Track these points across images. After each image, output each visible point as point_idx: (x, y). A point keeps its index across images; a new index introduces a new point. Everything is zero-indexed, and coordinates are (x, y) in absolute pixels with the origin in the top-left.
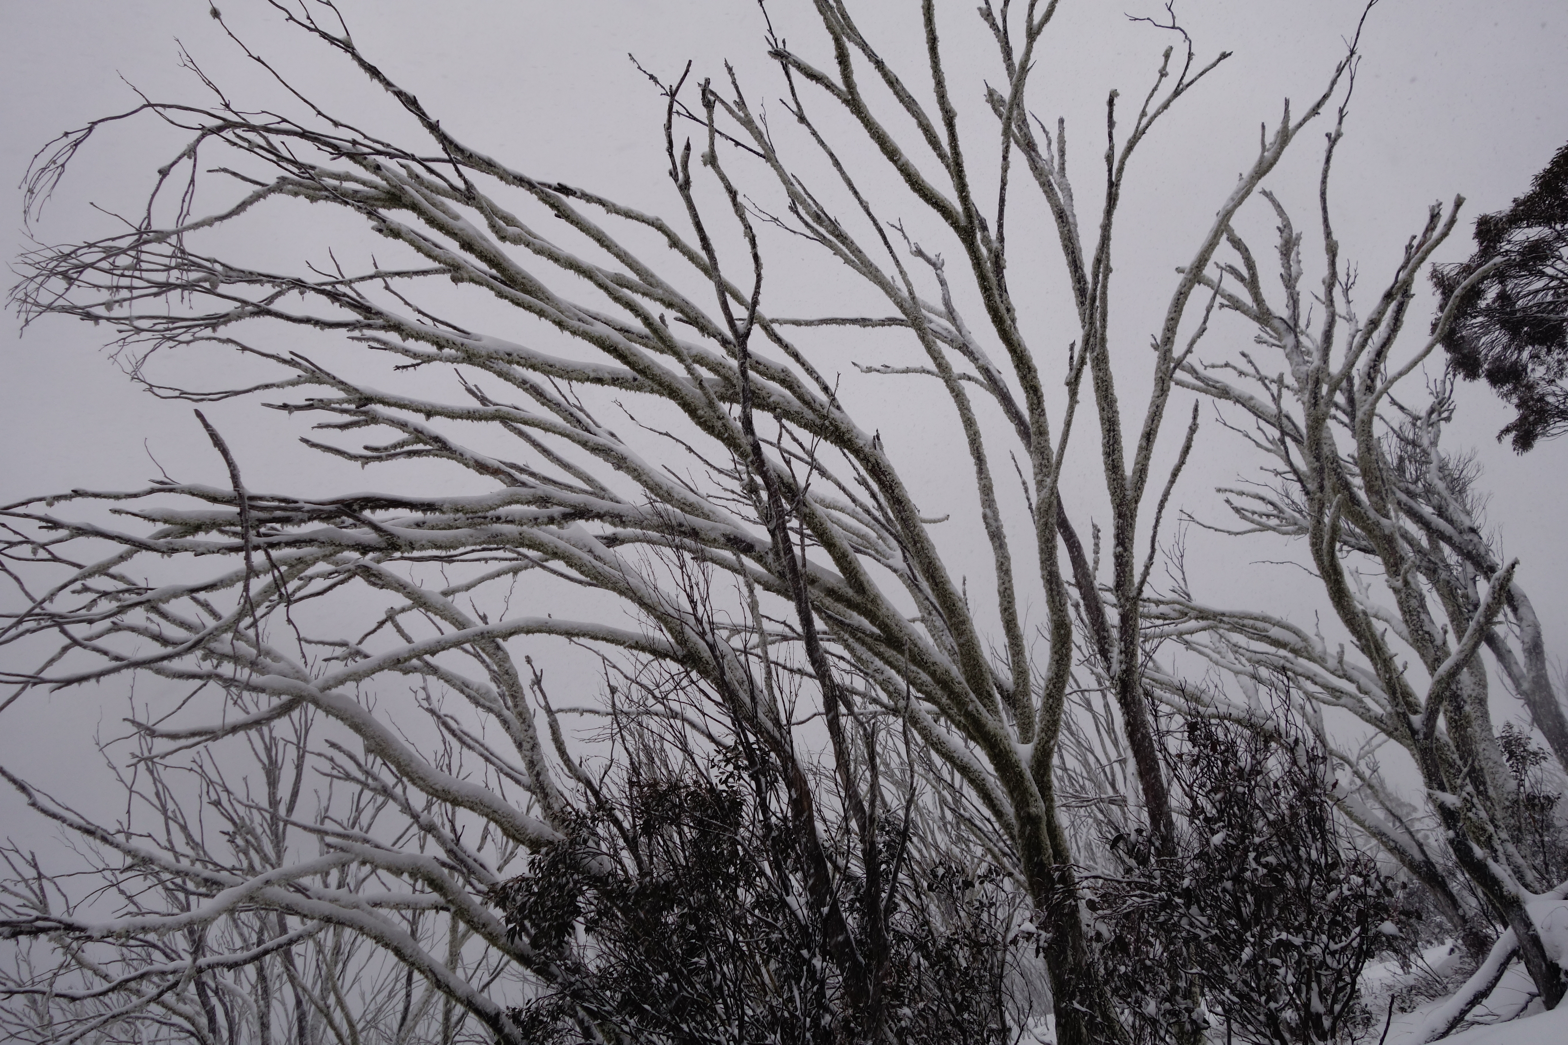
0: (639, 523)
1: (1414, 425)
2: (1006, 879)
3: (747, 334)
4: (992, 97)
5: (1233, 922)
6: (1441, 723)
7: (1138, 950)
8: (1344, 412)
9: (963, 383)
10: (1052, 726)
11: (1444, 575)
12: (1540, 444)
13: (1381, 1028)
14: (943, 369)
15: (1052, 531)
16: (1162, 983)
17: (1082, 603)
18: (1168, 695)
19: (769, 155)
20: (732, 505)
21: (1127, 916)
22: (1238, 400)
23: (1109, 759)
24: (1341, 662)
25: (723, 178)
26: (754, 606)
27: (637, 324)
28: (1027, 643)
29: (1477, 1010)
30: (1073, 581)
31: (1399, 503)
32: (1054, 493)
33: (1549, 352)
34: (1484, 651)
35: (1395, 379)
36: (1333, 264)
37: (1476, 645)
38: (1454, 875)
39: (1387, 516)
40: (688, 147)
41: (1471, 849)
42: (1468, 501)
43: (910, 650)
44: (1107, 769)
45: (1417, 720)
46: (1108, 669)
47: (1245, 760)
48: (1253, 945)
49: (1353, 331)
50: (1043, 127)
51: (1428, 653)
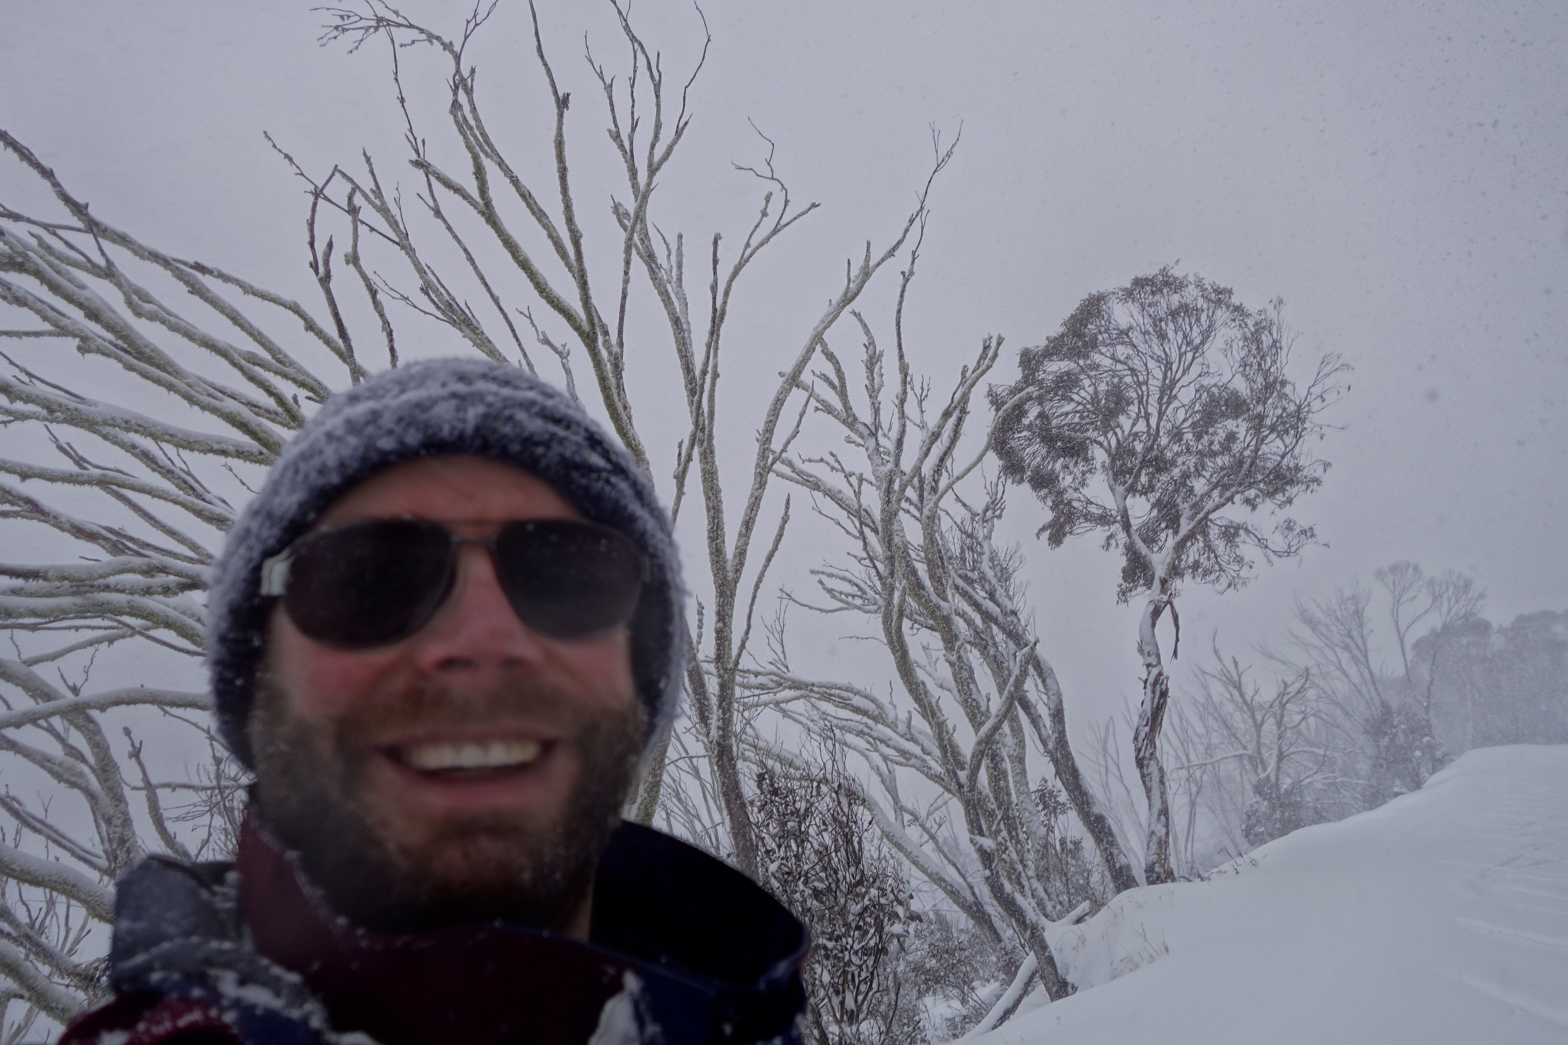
1: (973, 520)
4: (618, 211)
6: (983, 776)
8: (916, 506)
10: (654, 787)
11: (992, 651)
12: (1068, 540)
19: (403, 243)
22: (827, 492)
23: (713, 823)
24: (909, 726)
25: (364, 277)
27: (267, 402)
31: (957, 588)
33: (1075, 465)
35: (959, 477)
36: (904, 382)
39: (945, 599)
40: (330, 245)
41: (1002, 885)
42: (1012, 587)
45: (963, 775)
46: (709, 736)
50: (664, 239)
51: (975, 718)
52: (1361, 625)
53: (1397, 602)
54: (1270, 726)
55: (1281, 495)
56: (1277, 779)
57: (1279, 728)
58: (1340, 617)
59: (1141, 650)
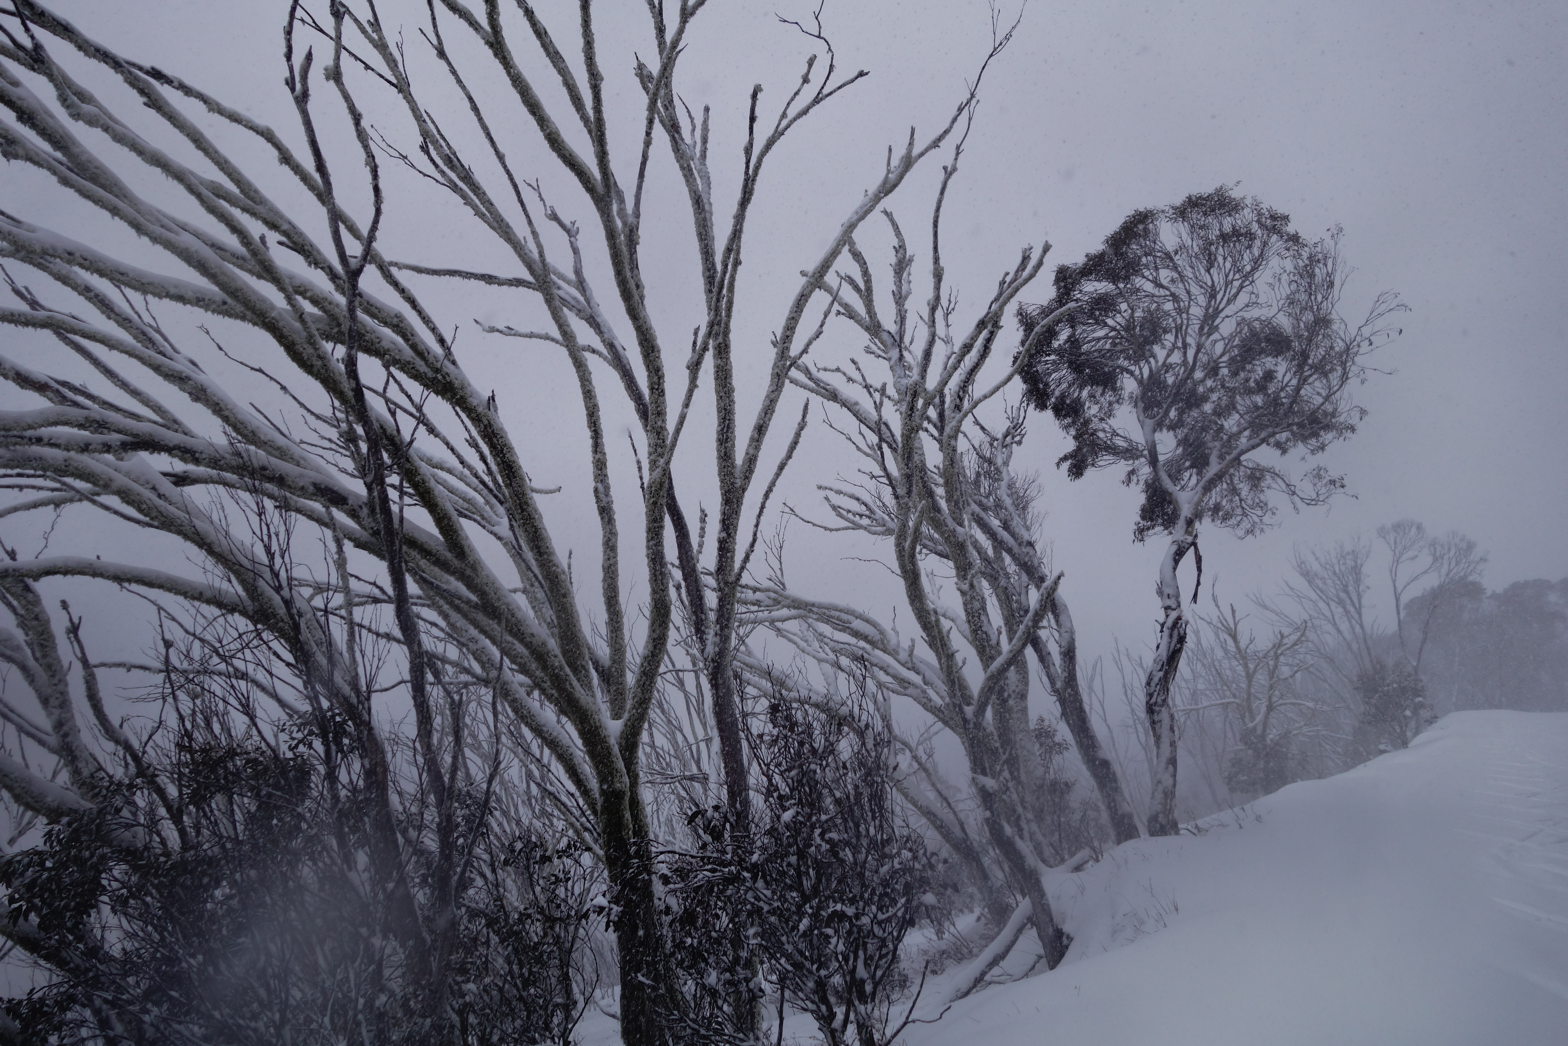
0: (215, 462)
1: (991, 445)
2: (586, 854)
3: (359, 271)
4: (641, 71)
5: (794, 894)
6: (989, 713)
7: (706, 922)
8: (935, 426)
9: (587, 355)
10: (643, 703)
11: (1003, 582)
12: (1089, 473)
13: (915, 989)
14: (568, 338)
15: (661, 511)
16: (725, 954)
17: (683, 584)
18: (757, 679)
19: (402, 86)
20: (328, 455)
21: (697, 890)
22: (844, 404)
23: (696, 738)
24: (911, 654)
25: (347, 97)
26: (341, 563)
27: (232, 241)
28: (627, 622)
29: (996, 971)
30: (677, 562)
31: (973, 514)
32: (667, 474)
33: (1102, 394)
34: (1030, 653)
35: (980, 401)
36: (937, 288)
37: (1024, 646)
38: (987, 852)
39: (961, 525)
40: (309, 57)
41: (1002, 827)
42: (1029, 517)
43: (507, 620)
44: (694, 748)
45: (969, 711)
46: (703, 651)
47: (819, 742)
48: (810, 916)
49: (949, 353)
50: (688, 111)
51: (984, 651)
52: (1358, 581)
53: (1397, 561)
54: (1261, 678)
55: (1314, 440)
56: (1264, 731)
57: (1271, 678)
58: (1337, 571)
59: (1160, 592)
